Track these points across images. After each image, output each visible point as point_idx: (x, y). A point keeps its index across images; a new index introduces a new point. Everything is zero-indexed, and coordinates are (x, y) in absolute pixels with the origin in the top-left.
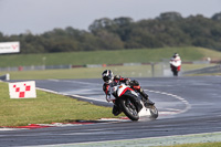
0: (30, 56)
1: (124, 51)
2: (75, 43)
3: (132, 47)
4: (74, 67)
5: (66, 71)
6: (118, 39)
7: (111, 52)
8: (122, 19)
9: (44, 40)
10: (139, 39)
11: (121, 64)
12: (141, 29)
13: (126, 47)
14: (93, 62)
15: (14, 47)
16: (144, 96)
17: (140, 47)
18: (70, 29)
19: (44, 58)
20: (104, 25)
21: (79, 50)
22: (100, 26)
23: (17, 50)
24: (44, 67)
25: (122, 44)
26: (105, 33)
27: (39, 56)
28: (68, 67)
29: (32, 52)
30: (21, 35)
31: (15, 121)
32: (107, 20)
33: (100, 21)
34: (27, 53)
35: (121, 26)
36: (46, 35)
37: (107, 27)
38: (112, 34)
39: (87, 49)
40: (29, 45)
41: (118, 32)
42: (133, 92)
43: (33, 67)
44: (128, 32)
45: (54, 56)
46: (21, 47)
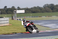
0: (28, 14)
1: (52, 13)
2: (39, 10)
3: (54, 12)
4: (39, 17)
5: (37, 18)
6: (51, 9)
7: (49, 13)
8: (51, 4)
9: (31, 10)
10: (56, 10)
11: (51, 16)
12: (56, 7)
13: (53, 12)
14: (44, 16)
15: (23, 11)
16: (35, 26)
17: (56, 12)
18: (38, 7)
19: (31, 14)
20: (47, 6)
21: (40, 12)
22: (46, 6)
23: (24, 12)
24: (31, 17)
25: (52, 11)
26: (47, 8)
27: (30, 14)
28: (37, 17)
29: (28, 13)
30: (25, 8)
31: (23, 31)
32: (48, 5)
33: (46, 5)
34: (27, 13)
35: (51, 6)
36: (32, 8)
37: (48, 6)
38: (49, 8)
39: (43, 12)
40: (27, 11)
41: (51, 8)
42: (31, 25)
43: (28, 17)
44: (53, 8)
45: (34, 14)
46: (25, 11)
